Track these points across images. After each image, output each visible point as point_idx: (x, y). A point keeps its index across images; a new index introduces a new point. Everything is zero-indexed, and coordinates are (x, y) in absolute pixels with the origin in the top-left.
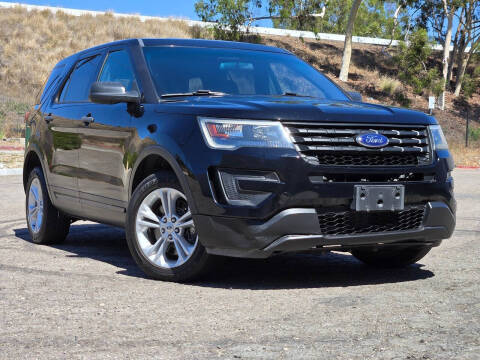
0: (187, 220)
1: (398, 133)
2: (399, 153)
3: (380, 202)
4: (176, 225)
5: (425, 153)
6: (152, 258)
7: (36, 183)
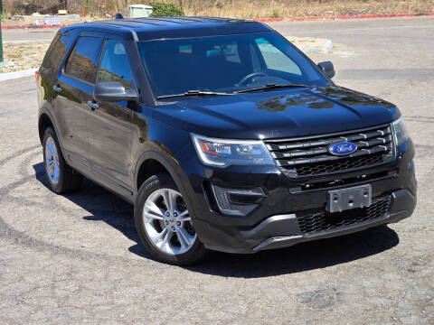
0: (187, 216)
1: (365, 136)
2: (367, 156)
3: (351, 202)
4: (177, 219)
5: (388, 151)
6: (159, 245)
7: (50, 141)
